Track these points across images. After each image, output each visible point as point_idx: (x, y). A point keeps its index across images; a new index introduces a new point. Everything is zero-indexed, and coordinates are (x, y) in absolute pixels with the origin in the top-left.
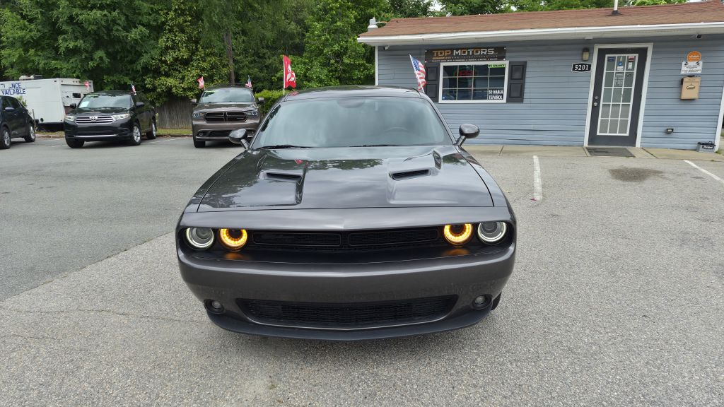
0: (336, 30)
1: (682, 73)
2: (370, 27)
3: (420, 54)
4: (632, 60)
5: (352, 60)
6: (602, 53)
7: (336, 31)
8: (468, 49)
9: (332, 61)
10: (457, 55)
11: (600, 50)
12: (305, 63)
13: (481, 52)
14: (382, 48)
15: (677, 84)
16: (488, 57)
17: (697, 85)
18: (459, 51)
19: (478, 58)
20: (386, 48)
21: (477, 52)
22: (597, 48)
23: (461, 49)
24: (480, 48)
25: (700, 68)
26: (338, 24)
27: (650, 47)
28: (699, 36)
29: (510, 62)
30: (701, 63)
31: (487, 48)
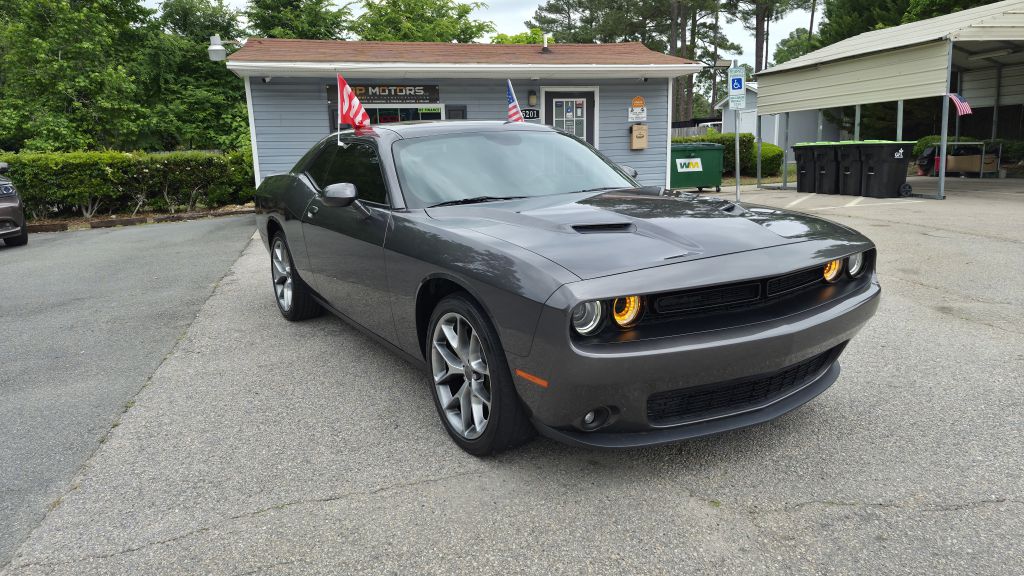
0: (80, 53)
1: (630, 120)
2: (211, 48)
3: (320, 91)
4: (579, 106)
5: (116, 103)
6: (550, 96)
7: (81, 55)
8: (388, 86)
9: (77, 104)
10: (374, 94)
11: (546, 93)
12: (16, 107)
13: (407, 91)
14: (259, 81)
15: (626, 133)
16: (417, 99)
17: (644, 133)
18: (377, 89)
19: (404, 99)
20: (267, 80)
21: (401, 91)
22: (544, 90)
23: (379, 86)
24: (405, 86)
25: (644, 114)
26: (86, 45)
27: (596, 90)
28: (646, 80)
29: (446, 107)
30: (645, 109)
31: (415, 86)
